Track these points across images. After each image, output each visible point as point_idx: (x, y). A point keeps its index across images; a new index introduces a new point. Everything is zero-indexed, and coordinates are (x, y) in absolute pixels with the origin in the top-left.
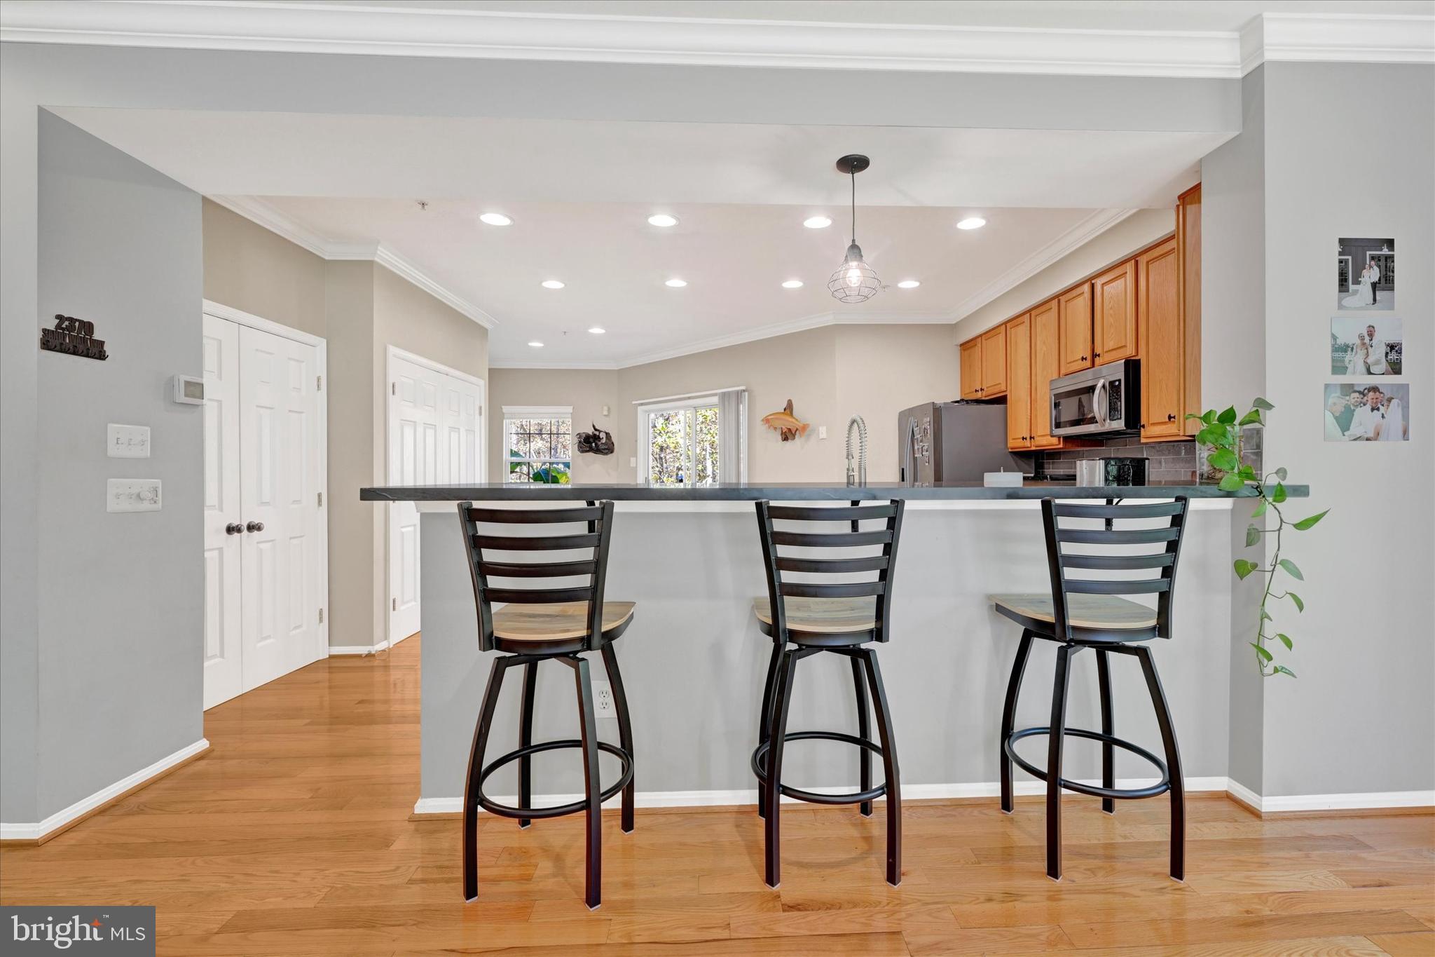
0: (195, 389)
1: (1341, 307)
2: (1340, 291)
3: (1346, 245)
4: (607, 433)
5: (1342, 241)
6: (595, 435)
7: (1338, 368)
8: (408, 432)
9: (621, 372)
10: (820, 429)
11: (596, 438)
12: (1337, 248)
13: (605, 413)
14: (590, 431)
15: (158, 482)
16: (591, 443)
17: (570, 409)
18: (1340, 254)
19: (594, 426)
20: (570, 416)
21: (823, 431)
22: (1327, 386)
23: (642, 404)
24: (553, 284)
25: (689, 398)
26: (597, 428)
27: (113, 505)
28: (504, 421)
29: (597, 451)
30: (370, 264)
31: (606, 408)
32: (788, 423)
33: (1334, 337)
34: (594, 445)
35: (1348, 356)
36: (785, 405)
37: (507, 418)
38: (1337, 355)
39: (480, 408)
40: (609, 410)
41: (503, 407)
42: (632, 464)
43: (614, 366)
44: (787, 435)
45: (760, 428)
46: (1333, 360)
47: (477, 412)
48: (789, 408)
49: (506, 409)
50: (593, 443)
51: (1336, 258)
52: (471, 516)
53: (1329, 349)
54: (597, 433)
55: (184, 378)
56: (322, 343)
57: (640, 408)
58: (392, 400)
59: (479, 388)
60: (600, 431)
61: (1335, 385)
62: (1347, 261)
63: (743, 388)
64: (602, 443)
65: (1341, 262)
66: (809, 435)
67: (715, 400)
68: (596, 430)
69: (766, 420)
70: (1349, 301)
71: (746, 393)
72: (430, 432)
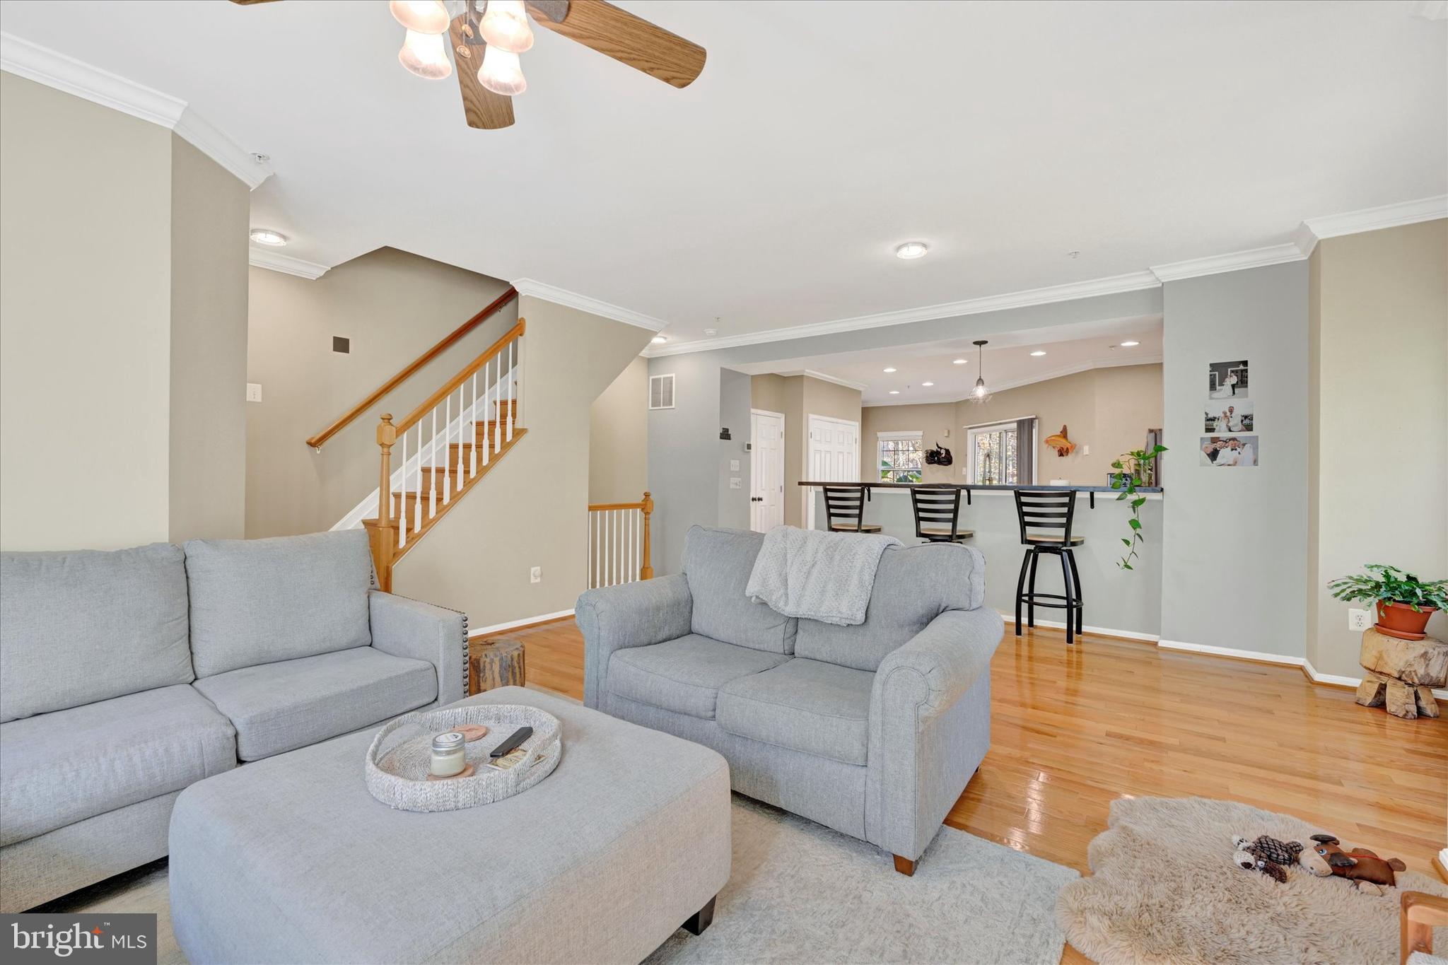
0: (749, 447)
1: (1211, 398)
2: (1211, 390)
3: (1214, 367)
4: (945, 449)
5: (1211, 365)
6: (937, 451)
7: (1209, 430)
8: (818, 456)
9: (957, 403)
10: (1085, 448)
11: (938, 453)
12: (1209, 368)
13: (946, 435)
14: (935, 448)
15: (740, 479)
16: (935, 457)
17: (921, 433)
18: (1210, 371)
19: (937, 445)
20: (922, 438)
21: (1086, 450)
22: (1202, 439)
23: (970, 428)
24: (890, 370)
25: (1001, 424)
26: (940, 446)
27: (732, 486)
28: (876, 444)
29: (939, 462)
30: (803, 376)
31: (946, 431)
32: (1063, 443)
33: (1207, 414)
35: (1215, 423)
36: (1061, 429)
37: (880, 441)
38: (1208, 422)
39: (856, 439)
40: (949, 432)
42: (964, 473)
43: (954, 400)
44: (1062, 453)
45: (1045, 446)
46: (1206, 425)
47: (854, 441)
48: (1064, 433)
49: (879, 434)
50: (938, 457)
51: (1208, 373)
52: (826, 490)
53: (1204, 419)
54: (939, 450)
55: (747, 443)
56: (783, 416)
57: (969, 431)
58: (811, 440)
59: (854, 427)
60: (941, 448)
61: (1208, 438)
62: (1215, 375)
63: (1034, 417)
64: (942, 457)
65: (1211, 375)
66: (1077, 453)
67: (1015, 425)
68: (939, 447)
69: (1047, 442)
70: (1215, 394)
71: (1037, 420)
72: (828, 455)
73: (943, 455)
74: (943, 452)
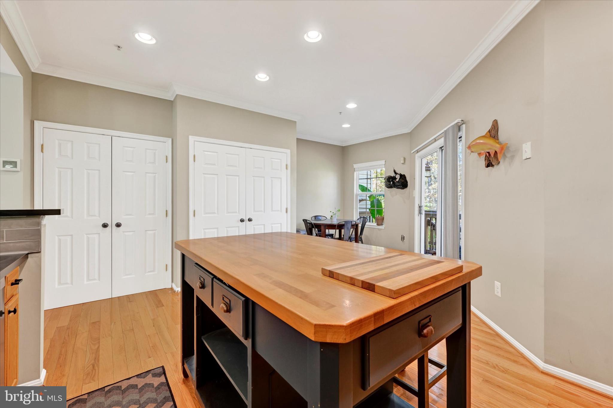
4: (401, 175)
6: (394, 176)
11: (394, 178)
13: (402, 162)
14: (393, 174)
16: (390, 182)
17: (383, 162)
19: (394, 171)
20: (384, 166)
21: (527, 150)
26: (396, 172)
28: (355, 173)
31: (402, 159)
34: (392, 183)
36: (489, 126)
37: (357, 171)
40: (405, 159)
41: (354, 165)
43: (407, 130)
44: (490, 160)
47: (284, 167)
48: (493, 129)
49: (355, 166)
50: (394, 182)
56: (169, 140)
57: (416, 155)
60: (397, 174)
63: (458, 121)
64: (397, 182)
69: (470, 148)
71: (464, 126)
73: (397, 180)
74: (398, 177)
